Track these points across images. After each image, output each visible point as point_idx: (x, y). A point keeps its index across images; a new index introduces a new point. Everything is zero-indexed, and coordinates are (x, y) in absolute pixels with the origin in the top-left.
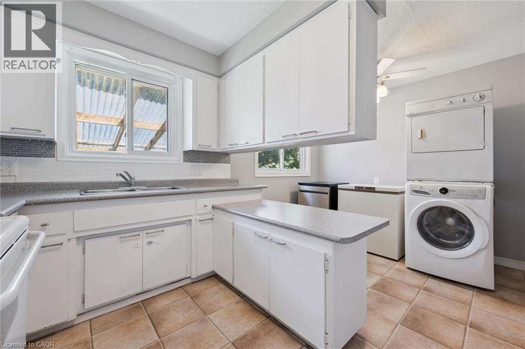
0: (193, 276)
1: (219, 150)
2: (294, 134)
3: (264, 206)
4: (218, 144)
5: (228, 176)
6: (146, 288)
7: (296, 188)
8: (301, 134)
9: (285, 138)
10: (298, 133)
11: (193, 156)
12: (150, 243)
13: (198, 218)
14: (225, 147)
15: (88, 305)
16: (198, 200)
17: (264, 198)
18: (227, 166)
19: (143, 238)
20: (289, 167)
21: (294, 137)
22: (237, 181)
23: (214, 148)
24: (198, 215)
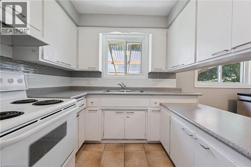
0: (148, 140)
1: (167, 71)
2: (225, 50)
3: (199, 108)
4: (166, 68)
5: (174, 86)
6: (126, 138)
7: (236, 97)
8: (235, 48)
9: (215, 56)
10: (229, 48)
11: (154, 75)
12: (128, 117)
13: (152, 109)
14: (170, 69)
15: (105, 137)
16: (152, 99)
17: (199, 103)
18: (174, 81)
19: (125, 115)
20: (231, 81)
21: (226, 53)
22: (180, 90)
23: (164, 70)
24: (152, 107)
